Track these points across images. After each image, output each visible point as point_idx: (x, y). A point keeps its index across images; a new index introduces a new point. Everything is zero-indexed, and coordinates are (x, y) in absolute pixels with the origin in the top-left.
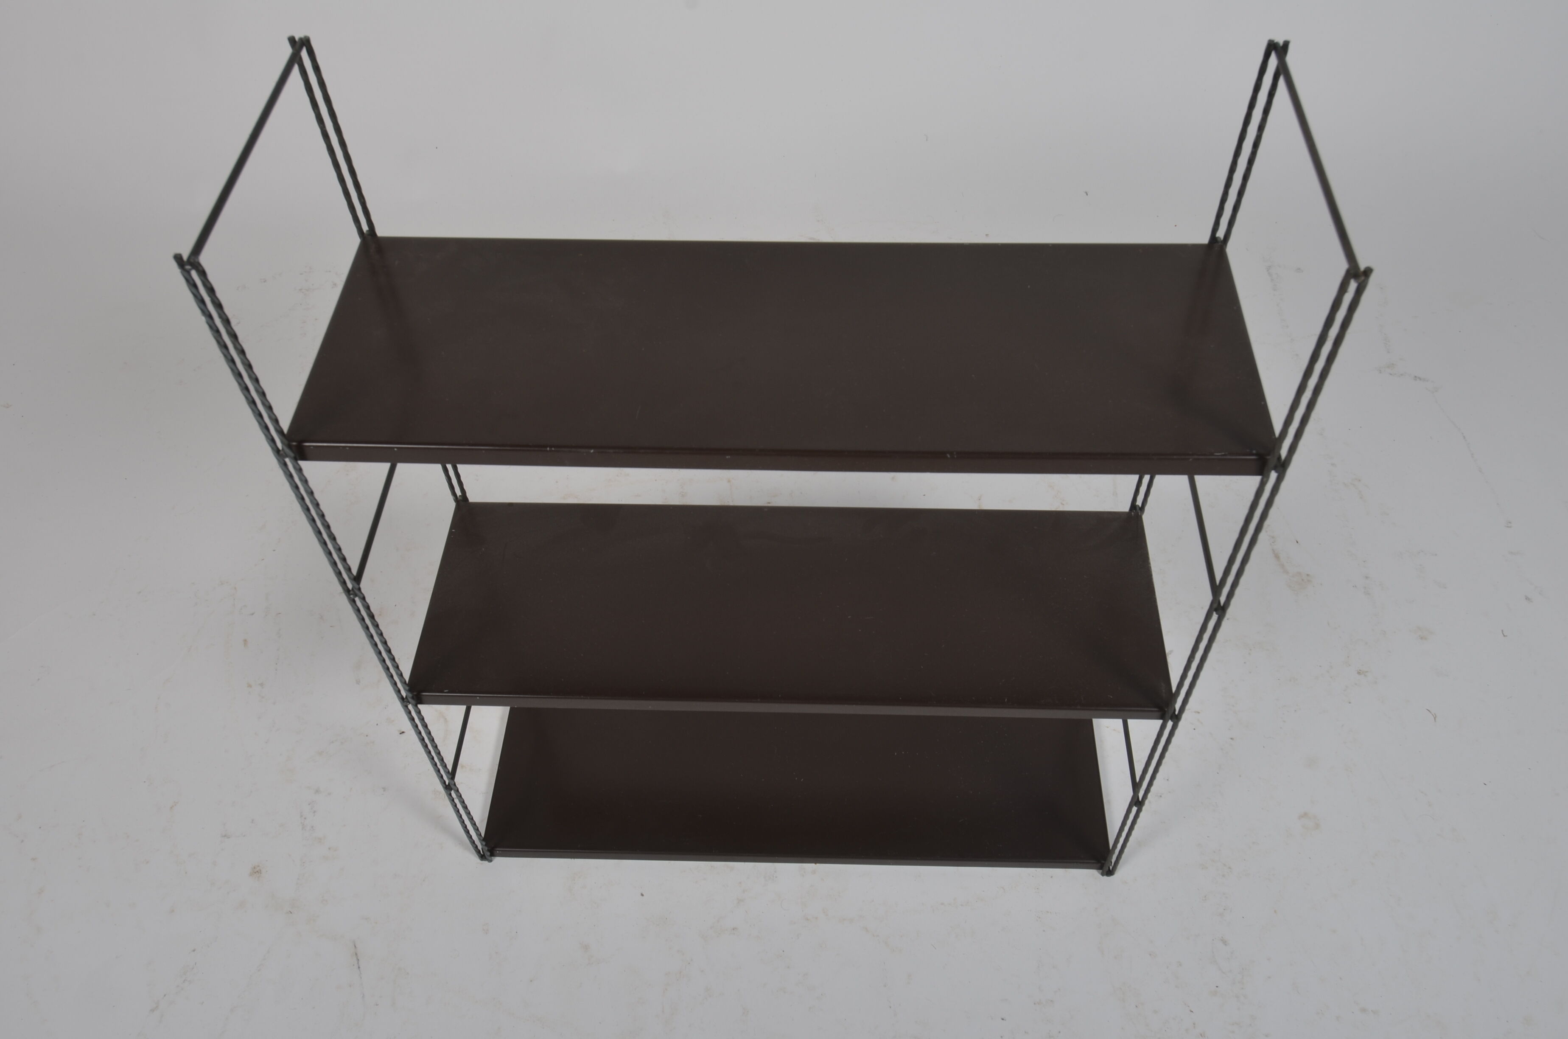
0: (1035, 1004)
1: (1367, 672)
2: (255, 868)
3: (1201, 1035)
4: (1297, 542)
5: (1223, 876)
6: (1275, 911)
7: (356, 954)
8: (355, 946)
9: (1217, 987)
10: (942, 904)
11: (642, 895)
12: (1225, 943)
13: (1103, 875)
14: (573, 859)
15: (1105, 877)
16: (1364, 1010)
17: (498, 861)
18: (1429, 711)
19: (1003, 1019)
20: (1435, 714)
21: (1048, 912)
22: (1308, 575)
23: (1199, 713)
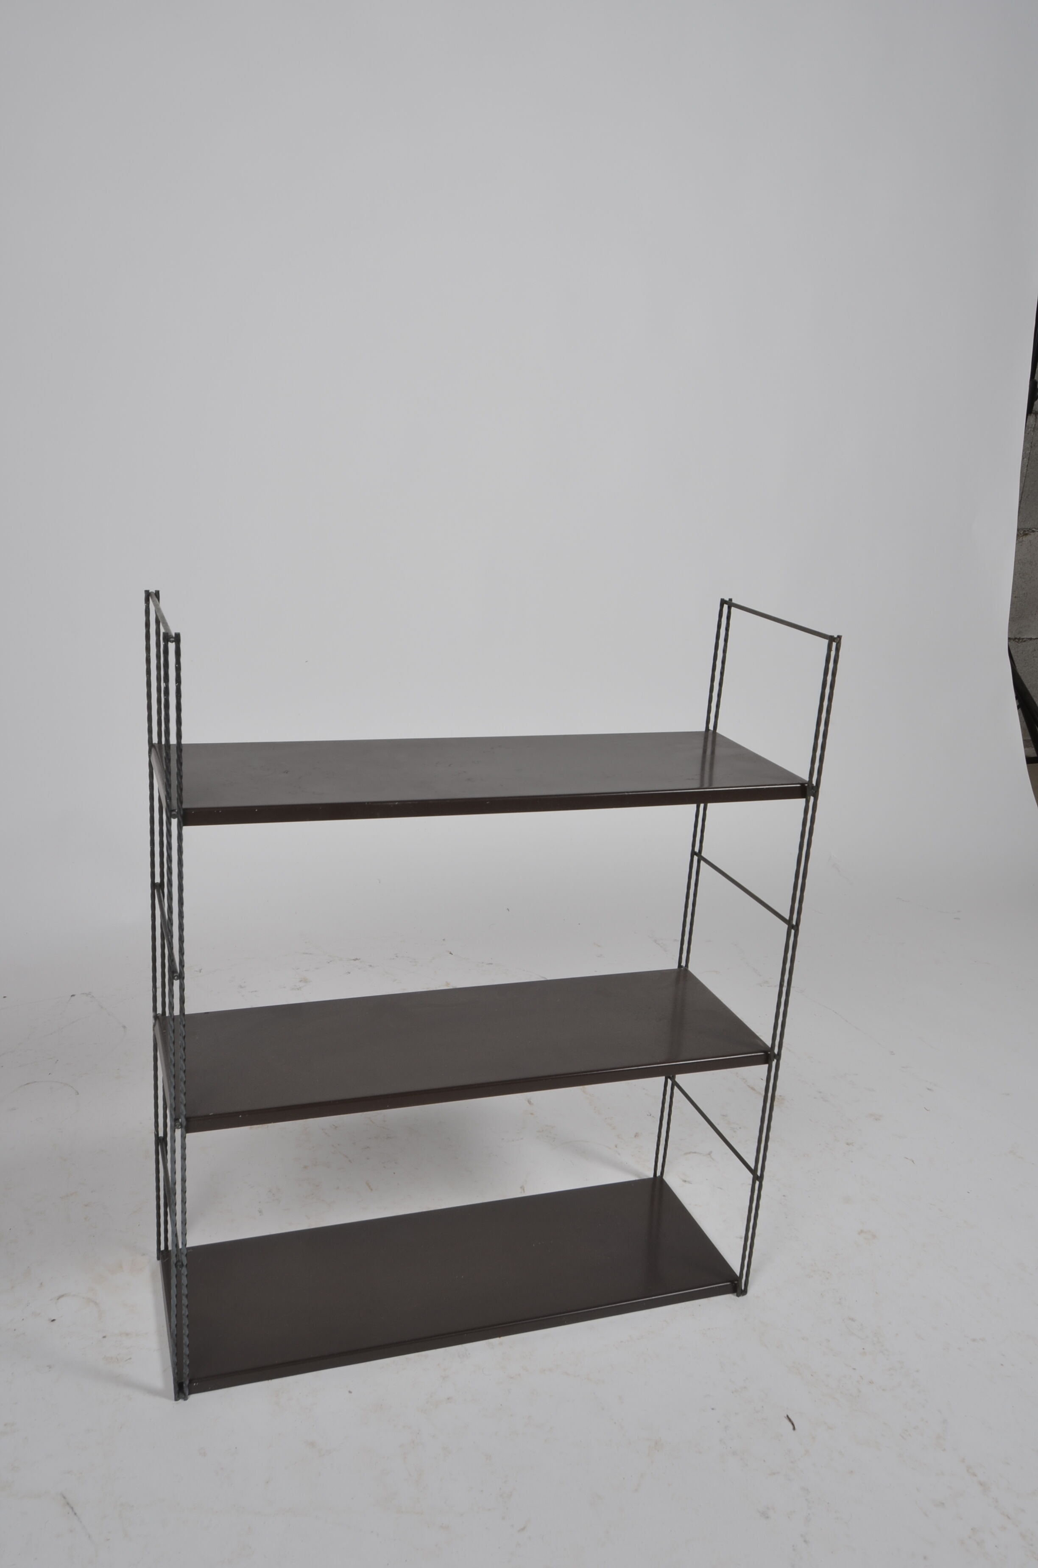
0: (732, 1392)
3: (870, 1382)
5: (827, 1279)
9: (863, 1349)
12: (852, 1320)
13: (738, 1296)
19: (713, 1409)
21: (709, 1329)
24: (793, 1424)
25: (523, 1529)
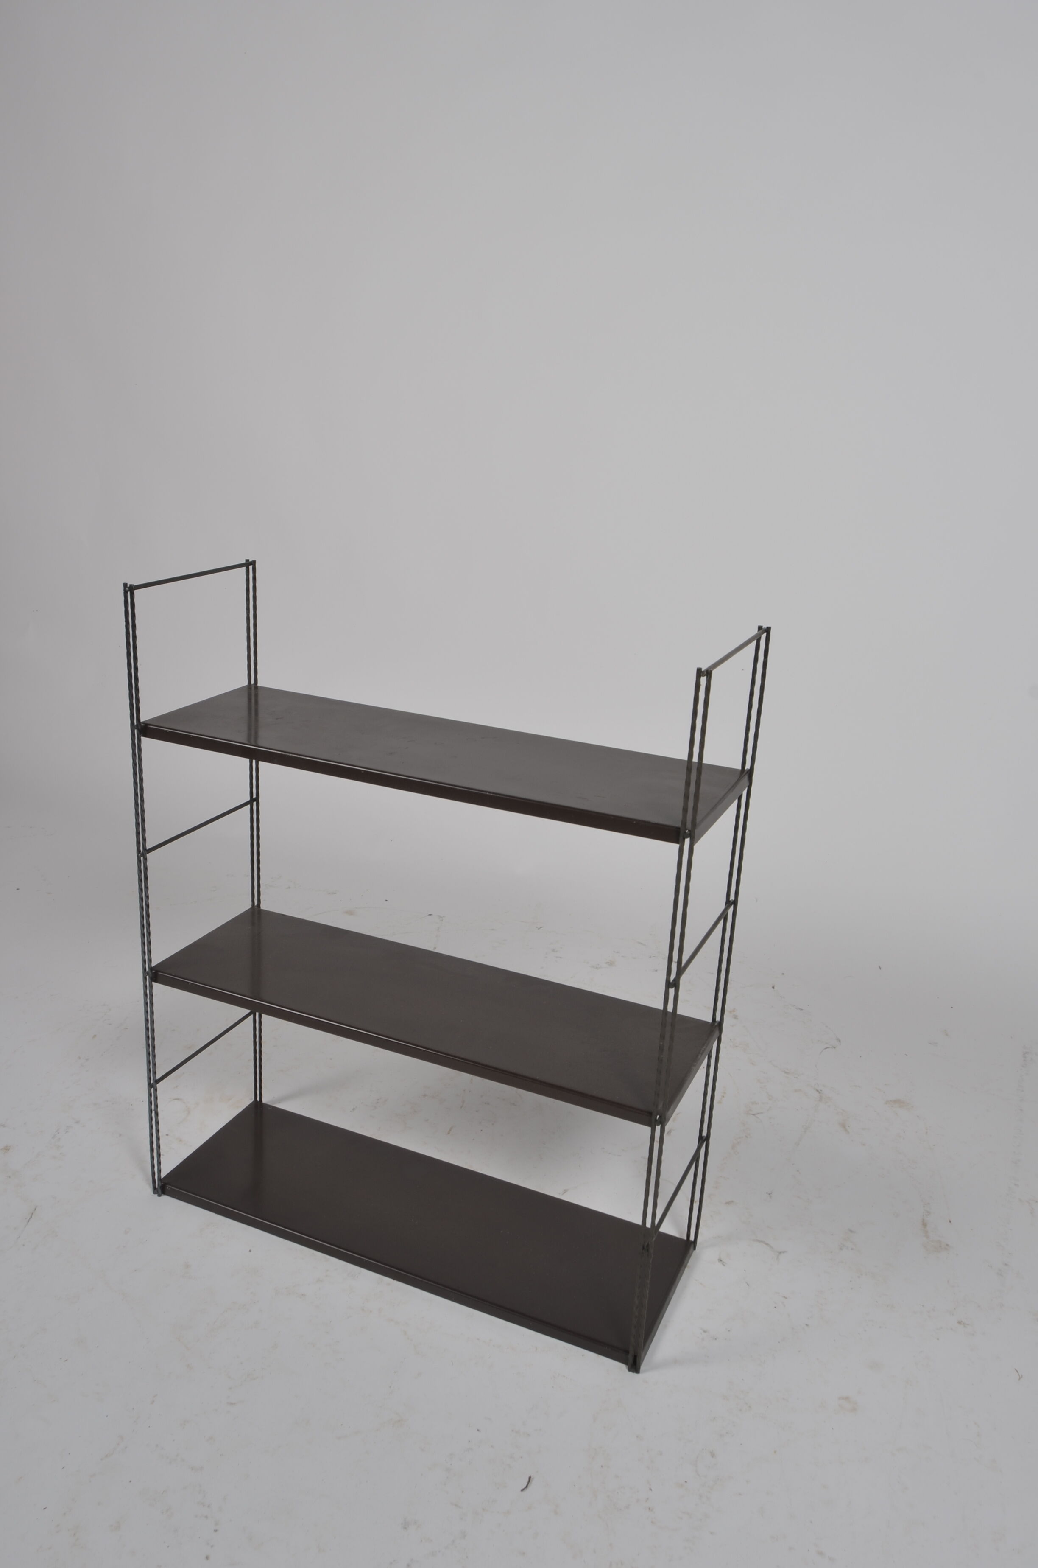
0: (513, 1431)
1: (968, 1325)
2: (7, 1147)
3: (649, 1509)
4: (950, 1222)
5: (741, 1410)
6: (775, 1452)
7: (32, 1214)
8: (35, 1209)
9: (686, 1482)
10: (478, 1339)
11: (250, 1251)
12: (713, 1455)
13: (629, 1370)
14: (216, 1215)
15: (630, 1373)
16: (821, 1553)
17: (165, 1198)
18: (1017, 1371)
19: (478, 1430)
20: (1022, 1376)
21: (564, 1376)
22: (947, 1245)
23: (786, 1298)
24: (527, 1487)
25: (232, 1404)
